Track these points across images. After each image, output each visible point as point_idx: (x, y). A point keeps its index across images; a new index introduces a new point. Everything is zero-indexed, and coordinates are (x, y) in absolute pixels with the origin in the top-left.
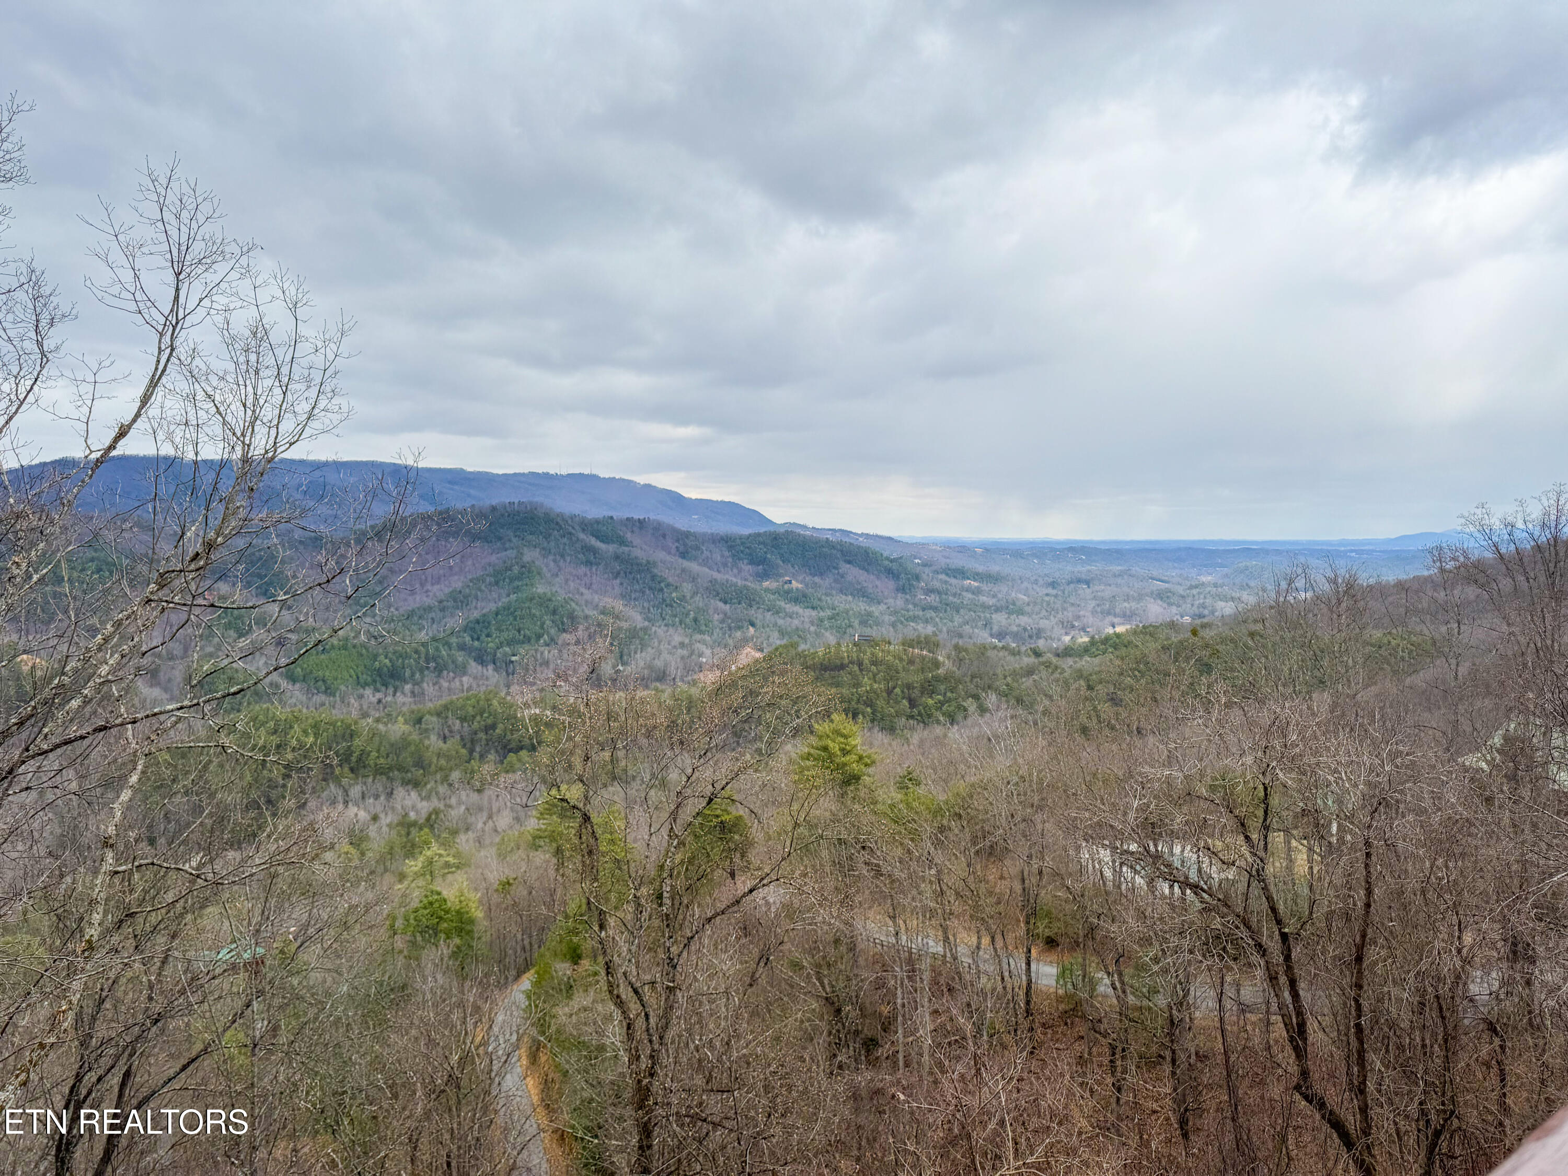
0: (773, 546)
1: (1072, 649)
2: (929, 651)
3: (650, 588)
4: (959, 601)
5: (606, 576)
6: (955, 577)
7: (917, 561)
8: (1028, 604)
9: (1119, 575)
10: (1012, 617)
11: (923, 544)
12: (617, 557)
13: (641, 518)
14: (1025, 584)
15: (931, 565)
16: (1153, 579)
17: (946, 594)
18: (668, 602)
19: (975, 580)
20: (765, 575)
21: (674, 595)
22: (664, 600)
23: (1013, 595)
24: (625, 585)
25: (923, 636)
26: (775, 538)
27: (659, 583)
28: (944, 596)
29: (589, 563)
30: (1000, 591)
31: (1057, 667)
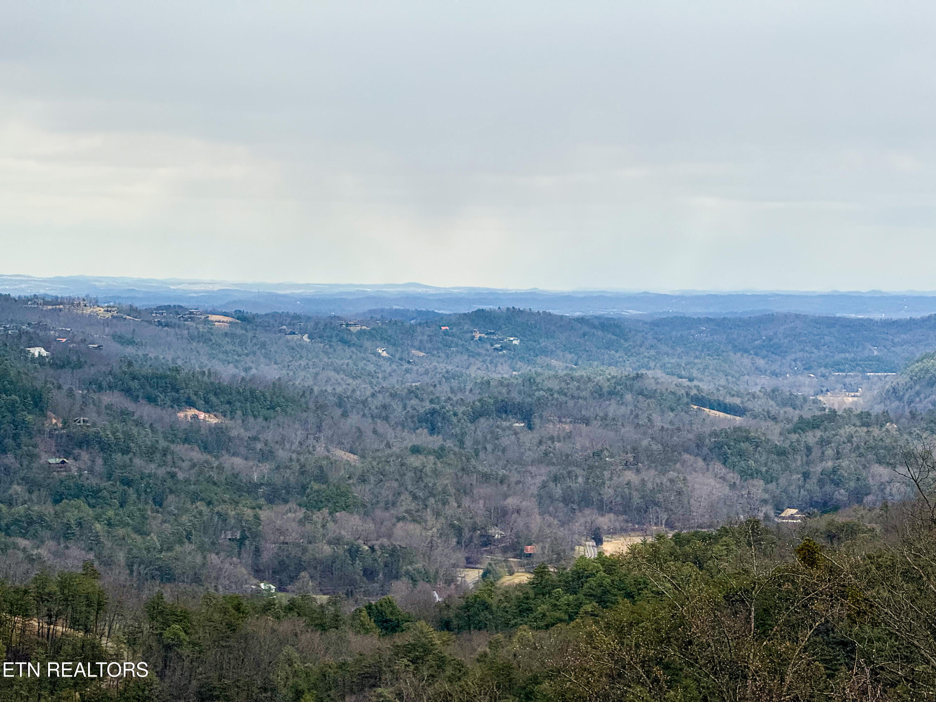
1: (487, 607)
2: (74, 623)
4: (161, 472)
6: (151, 400)
7: (36, 351)
8: (363, 480)
9: (612, 393)
10: (317, 516)
11: (56, 301)
14: (354, 419)
15: (79, 365)
16: (701, 402)
17: (126, 451)
19: (209, 408)
23: (320, 450)
25: (55, 577)
28: (118, 457)
30: (282, 442)
31: (442, 662)
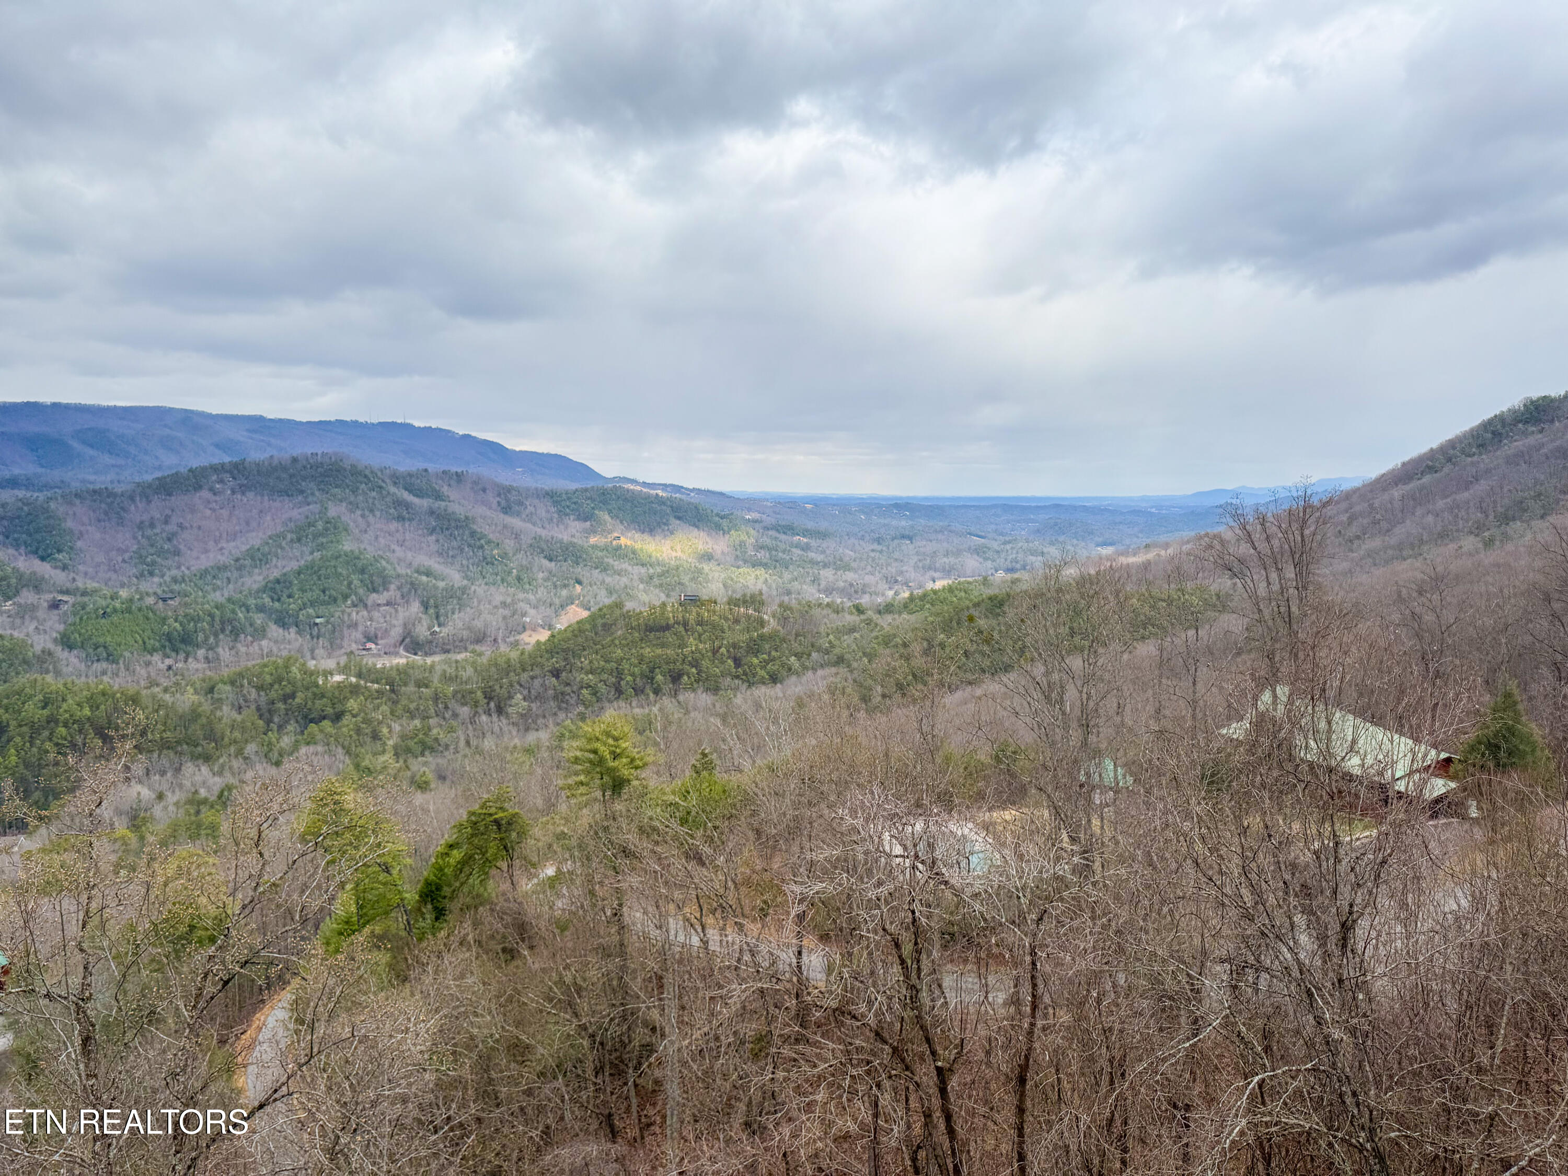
0: (601, 502)
1: (894, 605)
2: (755, 610)
3: (469, 546)
4: (788, 558)
5: (420, 532)
6: (784, 533)
7: (747, 517)
8: (855, 560)
9: (941, 531)
10: (839, 573)
11: (755, 500)
12: (432, 512)
13: (459, 470)
14: (852, 540)
15: (761, 521)
16: (970, 534)
17: (777, 550)
18: (489, 560)
19: (804, 536)
20: (593, 531)
21: (495, 552)
22: (485, 558)
23: (841, 550)
24: (441, 541)
25: (748, 594)
26: (603, 494)
27: (479, 539)
28: (774, 553)
29: (400, 518)
30: (828, 547)
31: (876, 625)
